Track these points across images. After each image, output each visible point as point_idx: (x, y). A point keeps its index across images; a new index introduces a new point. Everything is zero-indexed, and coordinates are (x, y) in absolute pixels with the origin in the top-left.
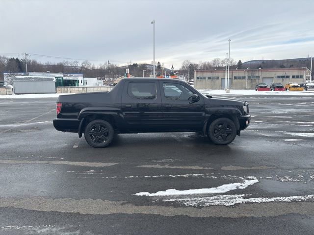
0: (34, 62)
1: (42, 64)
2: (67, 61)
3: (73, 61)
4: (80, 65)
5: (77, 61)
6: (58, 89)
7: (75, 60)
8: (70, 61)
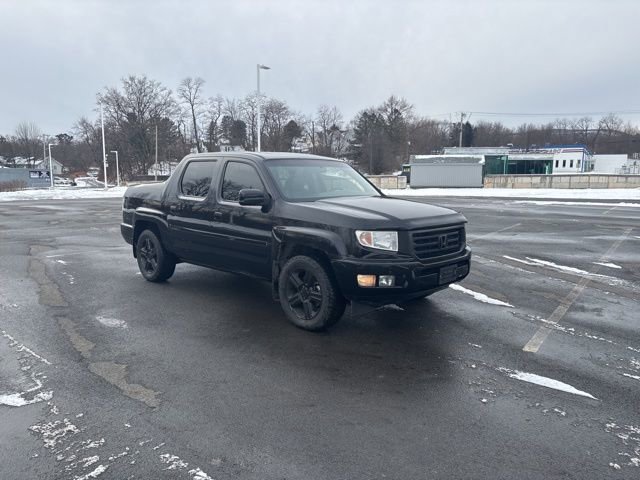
0: (498, 127)
1: (511, 129)
2: (565, 120)
3: (579, 118)
4: (593, 126)
5: (590, 117)
6: (486, 180)
7: (583, 117)
8: (570, 118)
